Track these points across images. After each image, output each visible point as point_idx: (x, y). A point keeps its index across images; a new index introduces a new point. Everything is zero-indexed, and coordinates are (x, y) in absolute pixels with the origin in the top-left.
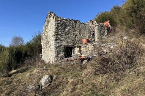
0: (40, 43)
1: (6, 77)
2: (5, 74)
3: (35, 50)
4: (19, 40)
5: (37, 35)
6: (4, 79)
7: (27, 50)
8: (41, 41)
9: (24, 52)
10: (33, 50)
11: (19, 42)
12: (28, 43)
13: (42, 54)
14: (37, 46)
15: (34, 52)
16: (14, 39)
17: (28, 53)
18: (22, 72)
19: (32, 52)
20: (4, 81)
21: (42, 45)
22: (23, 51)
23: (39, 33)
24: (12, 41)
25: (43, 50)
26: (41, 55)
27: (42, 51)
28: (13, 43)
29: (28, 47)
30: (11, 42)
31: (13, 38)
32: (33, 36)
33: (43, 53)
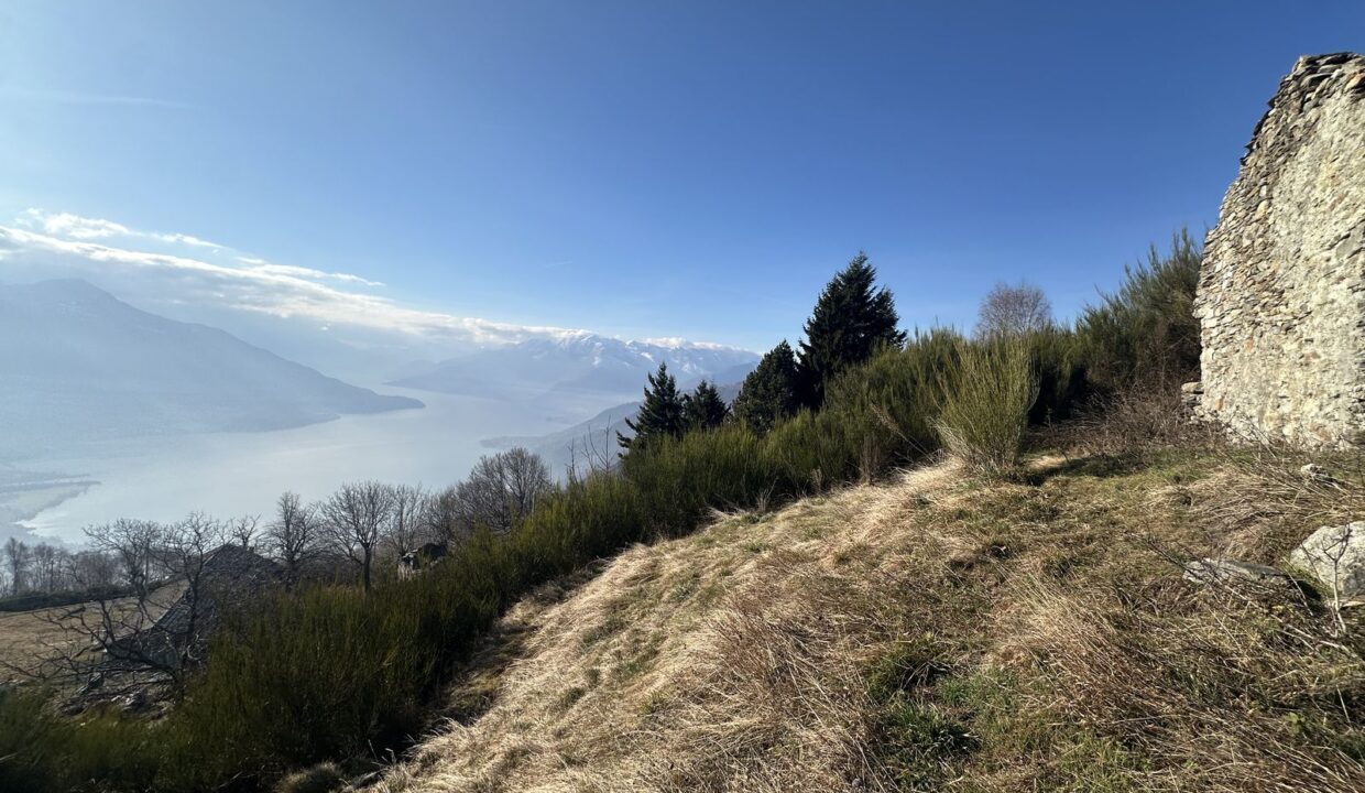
0: (1189, 308)
1: (1014, 479)
2: (1010, 468)
3: (1142, 356)
4: (1021, 304)
5: (1166, 255)
6: (1015, 489)
7: (1087, 354)
8: (1200, 292)
9: (1067, 369)
10: (1132, 358)
11: (1022, 315)
12: (1094, 315)
13: (1198, 378)
14: (1161, 330)
15: (1133, 366)
16: (993, 304)
17: (1092, 375)
18: (1101, 474)
19: (1118, 370)
20: (1019, 499)
21: (1207, 323)
22: (1059, 361)
23: (1182, 245)
24: (985, 314)
25: (1206, 356)
26: (1188, 386)
27: (1197, 362)
28: (986, 323)
29: (1096, 339)
30: (978, 319)
31: (987, 301)
32: (1127, 271)
33: (1205, 372)
